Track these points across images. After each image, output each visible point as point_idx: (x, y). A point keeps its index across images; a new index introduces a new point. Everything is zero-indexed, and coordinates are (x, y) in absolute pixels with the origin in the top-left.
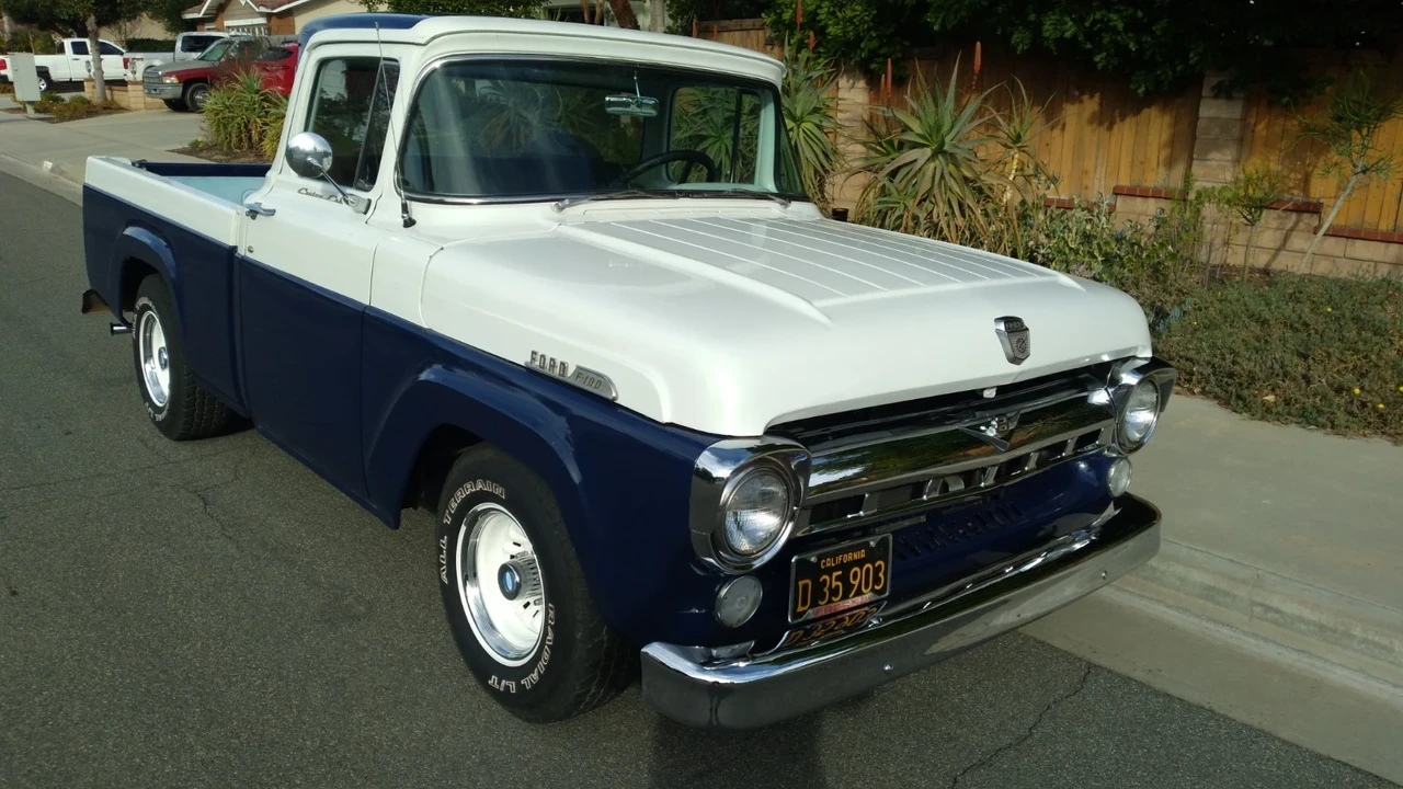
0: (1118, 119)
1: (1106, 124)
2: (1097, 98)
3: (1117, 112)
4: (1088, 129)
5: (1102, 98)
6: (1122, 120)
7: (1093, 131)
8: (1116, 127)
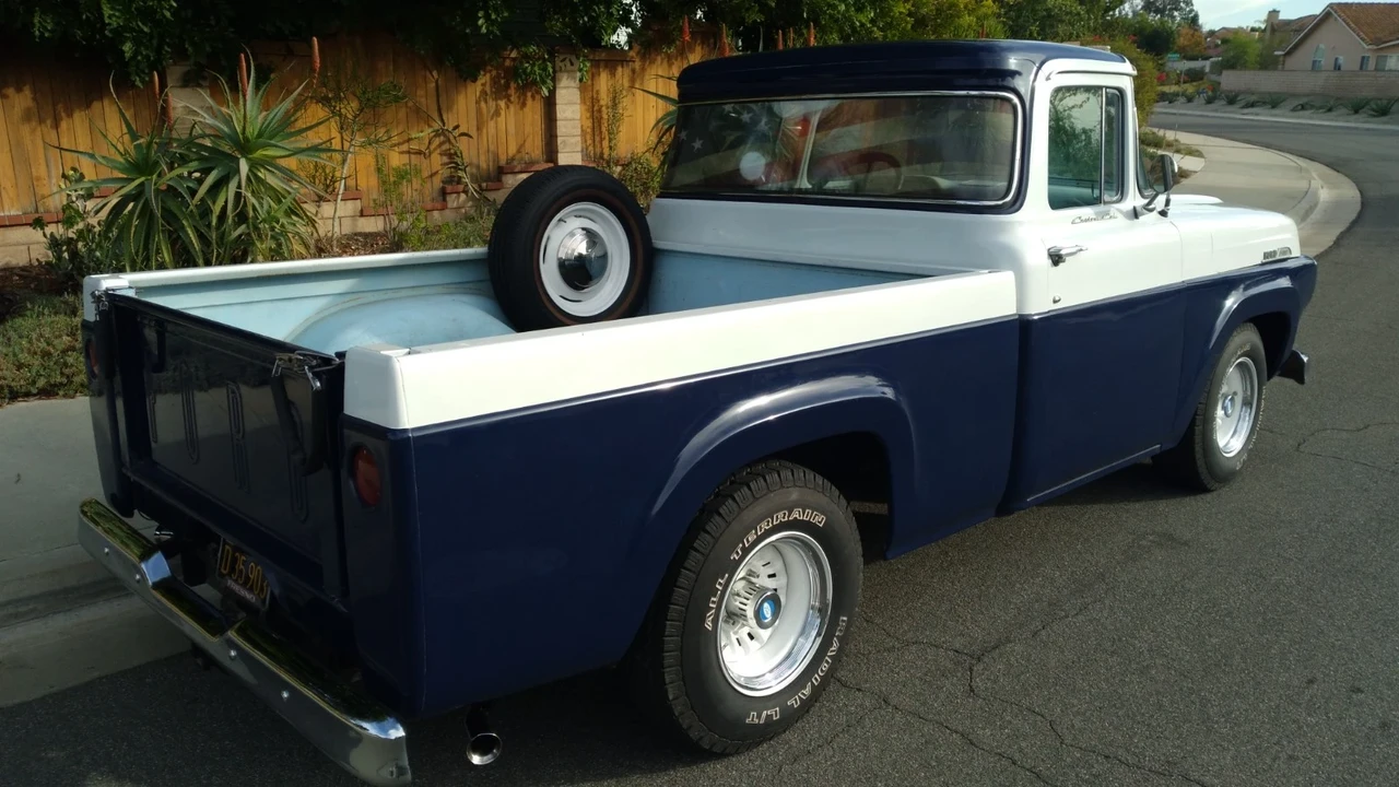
0: (63, 114)
1: (49, 122)
2: (27, 91)
3: (60, 107)
4: (25, 129)
5: (34, 92)
6: (70, 115)
7: (33, 131)
8: (64, 125)
